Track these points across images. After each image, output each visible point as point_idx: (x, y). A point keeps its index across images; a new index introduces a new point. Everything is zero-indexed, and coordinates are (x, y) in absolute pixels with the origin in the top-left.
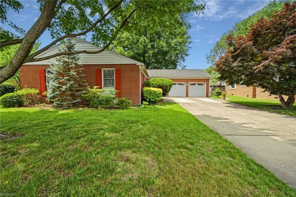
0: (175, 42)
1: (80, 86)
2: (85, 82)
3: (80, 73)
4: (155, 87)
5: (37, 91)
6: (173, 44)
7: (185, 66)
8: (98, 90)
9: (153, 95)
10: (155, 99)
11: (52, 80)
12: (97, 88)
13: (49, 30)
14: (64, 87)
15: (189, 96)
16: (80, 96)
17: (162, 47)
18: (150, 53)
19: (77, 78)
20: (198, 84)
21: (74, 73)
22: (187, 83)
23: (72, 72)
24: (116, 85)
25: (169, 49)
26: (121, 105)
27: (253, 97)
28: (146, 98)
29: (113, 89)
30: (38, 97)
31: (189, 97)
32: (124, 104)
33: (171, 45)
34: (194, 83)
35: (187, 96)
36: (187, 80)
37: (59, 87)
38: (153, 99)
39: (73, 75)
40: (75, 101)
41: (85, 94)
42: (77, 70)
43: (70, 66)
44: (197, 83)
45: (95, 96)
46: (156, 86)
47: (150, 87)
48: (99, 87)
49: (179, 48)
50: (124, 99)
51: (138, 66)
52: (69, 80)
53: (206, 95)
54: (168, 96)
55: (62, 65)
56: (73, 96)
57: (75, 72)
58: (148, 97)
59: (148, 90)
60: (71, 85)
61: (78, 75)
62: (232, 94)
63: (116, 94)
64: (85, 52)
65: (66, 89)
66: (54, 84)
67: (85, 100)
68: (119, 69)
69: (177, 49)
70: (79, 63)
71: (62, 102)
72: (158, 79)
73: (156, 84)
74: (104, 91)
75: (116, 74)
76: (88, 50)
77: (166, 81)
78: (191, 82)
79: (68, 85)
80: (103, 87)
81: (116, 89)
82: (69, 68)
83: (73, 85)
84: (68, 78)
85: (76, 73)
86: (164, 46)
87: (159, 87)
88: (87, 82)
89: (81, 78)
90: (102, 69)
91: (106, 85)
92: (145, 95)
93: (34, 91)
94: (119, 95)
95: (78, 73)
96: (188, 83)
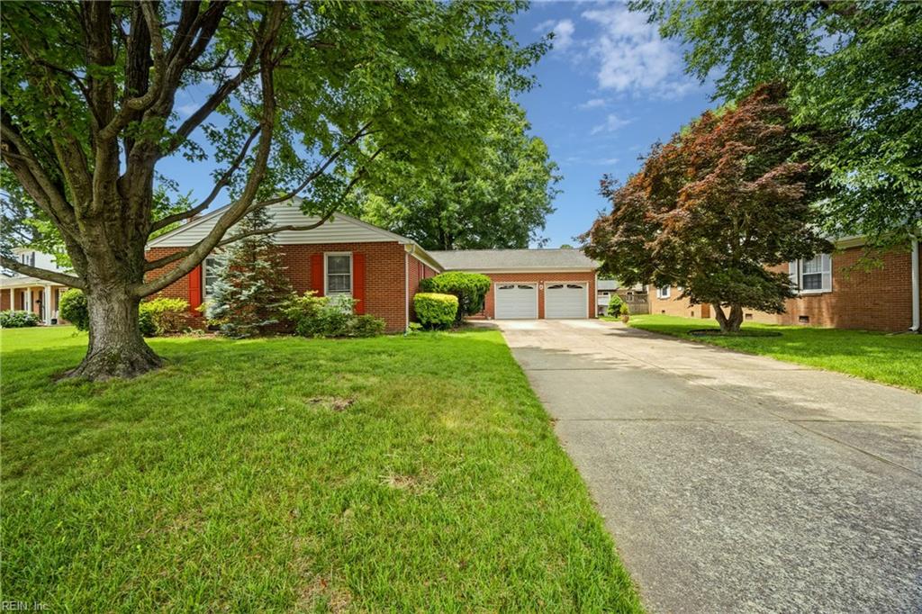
0: (513, 180)
1: (277, 290)
2: (286, 283)
3: (277, 264)
4: (442, 292)
5: (185, 304)
6: (510, 186)
7: (546, 240)
8: (315, 299)
9: (436, 308)
10: (441, 318)
11: (220, 279)
12: (314, 295)
13: (228, 189)
14: (245, 292)
15: (546, 316)
16: (276, 312)
17: (482, 194)
18: (450, 208)
19: (271, 274)
20: (568, 286)
21: (266, 264)
22: (540, 284)
23: (261, 263)
24: (354, 288)
25: (499, 200)
26: (363, 330)
27: (703, 317)
28: (419, 317)
29: (347, 297)
30: (186, 316)
31: (548, 319)
32: (368, 327)
33: (504, 189)
34: (558, 283)
35: (541, 316)
36: (541, 277)
37: (233, 294)
38: (435, 318)
39: (264, 268)
40: (266, 322)
41: (288, 307)
42: (271, 256)
43: (258, 250)
44: (565, 283)
45: (309, 311)
46: (445, 289)
47: (431, 291)
48: (317, 292)
49: (525, 195)
50: (367, 316)
51: (403, 246)
52: (254, 279)
53: (590, 314)
54: (493, 318)
55: (241, 248)
56: (262, 313)
57: (266, 261)
58: (424, 313)
59: (425, 299)
60: (259, 288)
61: (272, 269)
62: (663, 311)
63: (354, 307)
64: (289, 228)
65: (248, 296)
66: (226, 286)
67: (286, 321)
68: (362, 253)
69: (521, 198)
70: (275, 243)
71: (238, 324)
72: (453, 274)
73: (445, 286)
74: (327, 301)
75: (354, 263)
76: (294, 225)
77: (473, 278)
78: (551, 282)
79: (254, 288)
80: (325, 293)
81: (354, 297)
82: (254, 254)
83: (262, 289)
84: (254, 274)
85: (269, 263)
86: (485, 191)
87: (452, 291)
88: (291, 283)
89: (279, 273)
90: (325, 253)
91: (331, 290)
92: (418, 310)
93: (179, 304)
94: (359, 309)
95: (274, 264)
96: (543, 284)
